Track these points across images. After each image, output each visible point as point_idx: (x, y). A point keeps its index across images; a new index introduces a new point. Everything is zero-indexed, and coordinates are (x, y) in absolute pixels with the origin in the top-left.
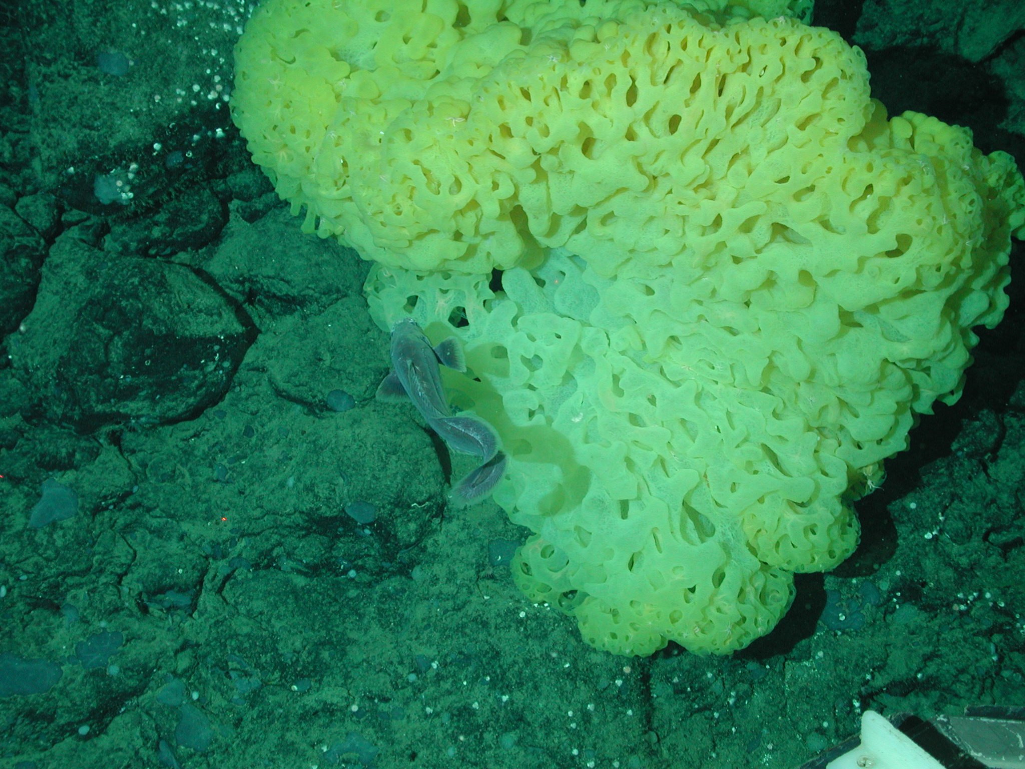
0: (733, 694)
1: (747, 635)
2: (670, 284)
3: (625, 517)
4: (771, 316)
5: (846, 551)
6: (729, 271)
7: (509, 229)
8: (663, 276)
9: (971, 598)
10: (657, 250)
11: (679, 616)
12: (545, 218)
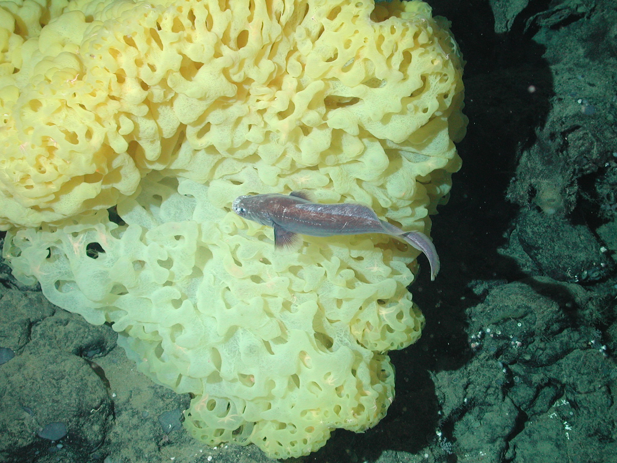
1: (384, 406)
2: (254, 170)
3: (272, 353)
4: (337, 168)
5: (422, 323)
6: (305, 142)
7: (129, 162)
8: (245, 167)
9: (479, 336)
10: (247, 143)
11: (338, 409)
12: (158, 143)
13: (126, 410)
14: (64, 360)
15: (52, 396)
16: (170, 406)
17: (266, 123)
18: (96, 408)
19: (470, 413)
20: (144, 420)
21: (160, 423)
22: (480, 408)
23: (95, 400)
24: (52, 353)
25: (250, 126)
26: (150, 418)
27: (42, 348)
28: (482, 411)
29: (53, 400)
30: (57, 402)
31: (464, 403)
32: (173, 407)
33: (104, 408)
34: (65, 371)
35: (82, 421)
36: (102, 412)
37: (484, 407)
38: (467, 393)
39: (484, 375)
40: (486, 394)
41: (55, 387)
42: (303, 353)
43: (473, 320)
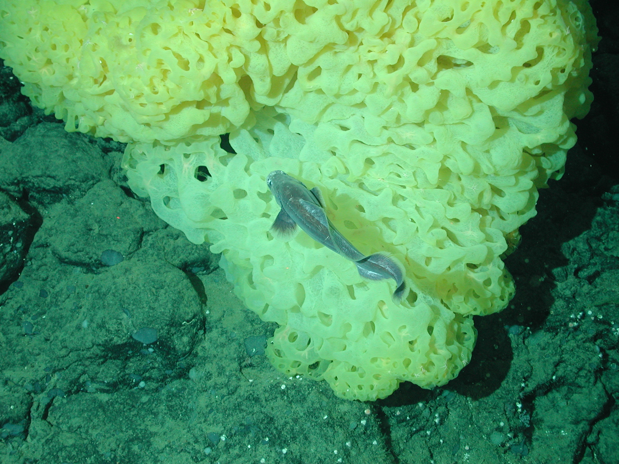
0: (437, 415)
1: (456, 367)
2: (362, 119)
3: (354, 298)
4: (442, 128)
5: (510, 294)
6: (411, 98)
7: (240, 94)
8: (354, 114)
9: (579, 317)
10: (355, 91)
11: (407, 363)
12: (268, 80)
13: (216, 328)
14: (167, 272)
15: (149, 303)
16: (258, 331)
17: (375, 75)
18: (188, 321)
19: (557, 391)
20: (231, 340)
21: (245, 346)
22: (569, 388)
23: (188, 313)
24: (157, 263)
25: (360, 76)
26: (237, 339)
27: (150, 257)
28: (570, 391)
29: (150, 307)
30: (153, 309)
31: (552, 380)
32: (260, 333)
33: (196, 322)
34: (165, 282)
35: (173, 330)
36: (194, 326)
37: (573, 388)
38: (557, 370)
39: (578, 357)
40: (577, 375)
41: (154, 295)
42: (382, 302)
43: (578, 299)
